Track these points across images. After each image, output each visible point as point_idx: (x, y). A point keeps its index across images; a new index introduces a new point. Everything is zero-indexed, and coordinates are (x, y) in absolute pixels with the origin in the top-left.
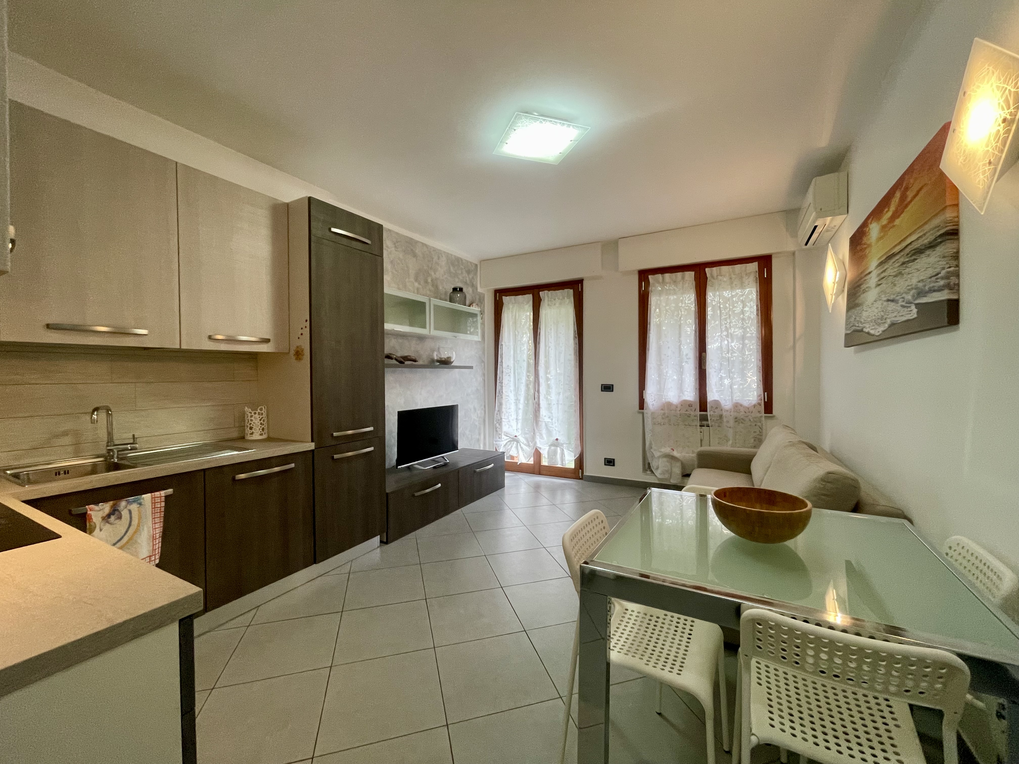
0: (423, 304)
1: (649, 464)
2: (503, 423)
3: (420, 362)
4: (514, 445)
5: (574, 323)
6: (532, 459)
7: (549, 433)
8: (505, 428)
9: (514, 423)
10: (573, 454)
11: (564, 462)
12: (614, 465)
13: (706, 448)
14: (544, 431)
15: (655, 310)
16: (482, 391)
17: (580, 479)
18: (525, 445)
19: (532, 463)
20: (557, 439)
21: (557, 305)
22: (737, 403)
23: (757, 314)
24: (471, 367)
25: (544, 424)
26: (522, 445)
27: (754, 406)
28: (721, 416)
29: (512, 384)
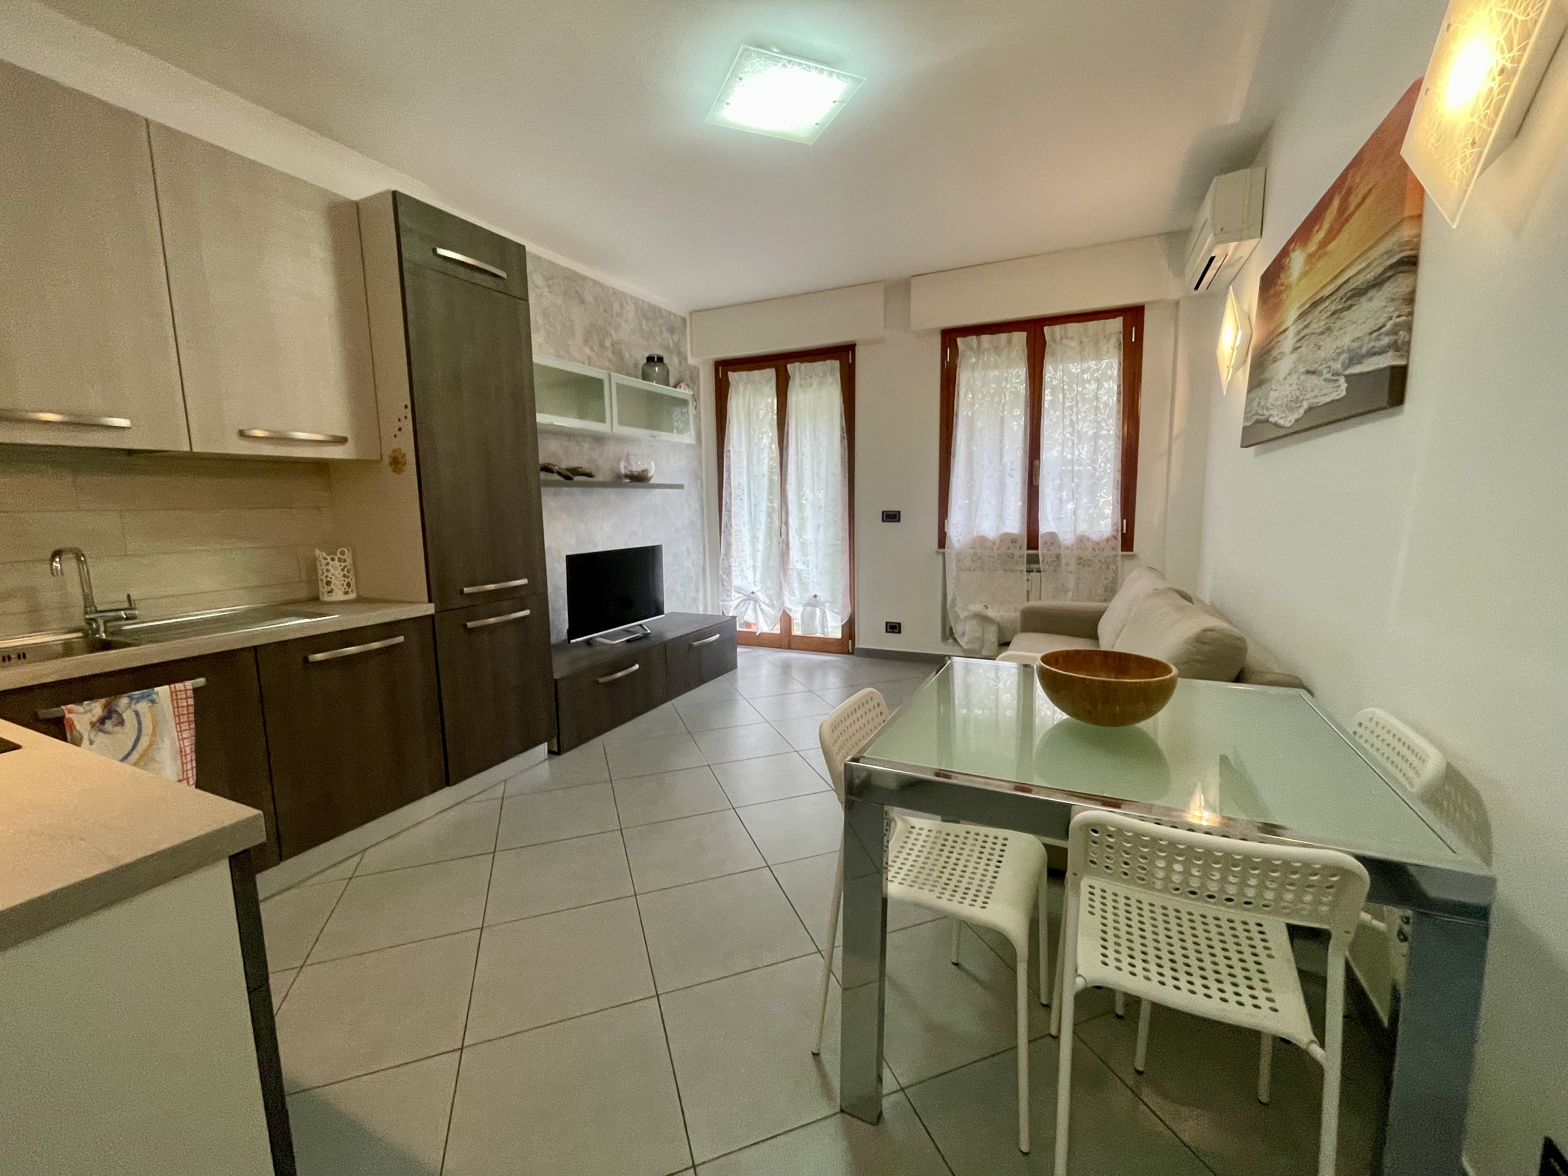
0: (600, 382)
1: (951, 629)
2: (734, 574)
3: (599, 478)
4: (751, 606)
5: (841, 415)
6: (778, 626)
7: (804, 585)
8: (736, 581)
9: (749, 574)
10: (839, 618)
11: (826, 630)
12: (899, 632)
13: (1033, 603)
14: (796, 585)
15: (966, 394)
16: (699, 525)
17: (848, 653)
18: (768, 605)
19: (778, 632)
20: (815, 596)
21: (815, 386)
22: (1082, 536)
23: (1118, 400)
24: (680, 487)
25: (795, 573)
26: (763, 606)
27: (1108, 540)
28: (1058, 556)
29: (745, 512)
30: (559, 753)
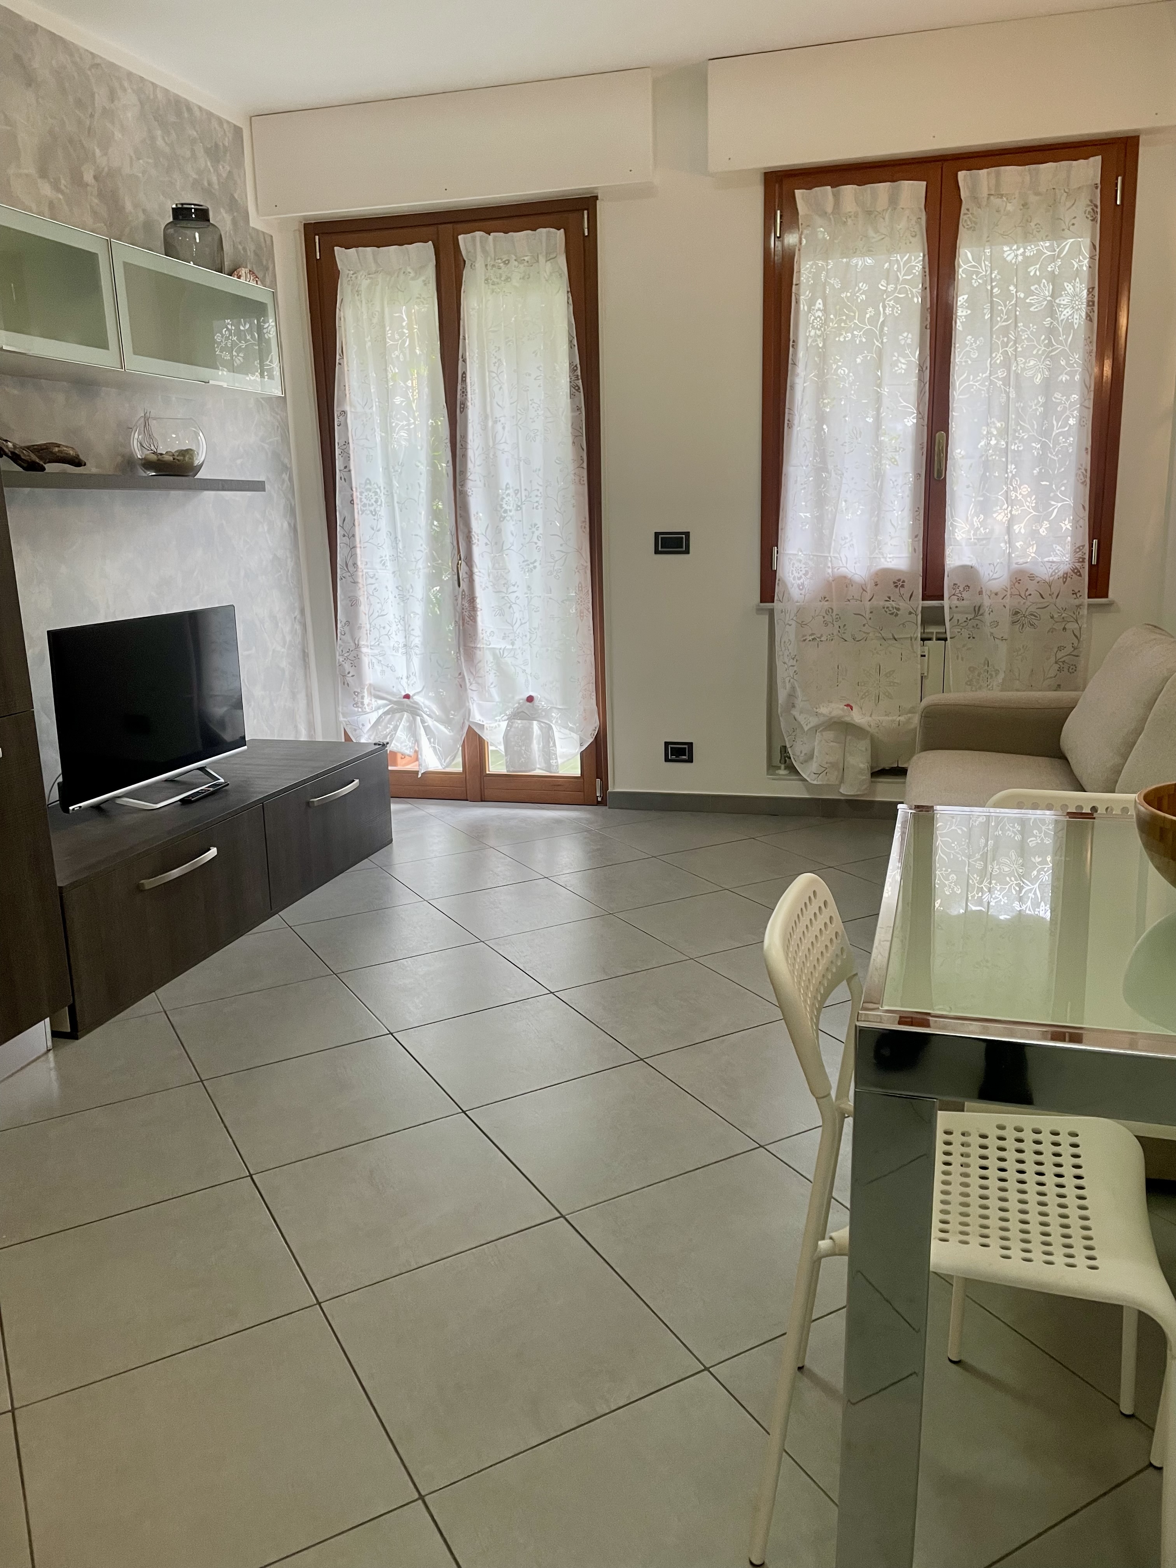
0: (87, 260)
1: (784, 749)
2: (366, 660)
3: (91, 468)
4: (404, 723)
5: (571, 342)
6: (459, 760)
7: (506, 679)
8: (372, 674)
9: (399, 661)
10: (576, 736)
11: (553, 762)
12: (690, 760)
13: (933, 698)
14: (491, 678)
15: (811, 303)
16: (290, 564)
17: (598, 803)
18: (438, 720)
19: (460, 769)
20: (530, 699)
21: (516, 281)
22: (1021, 572)
23: (1089, 318)
24: (257, 486)
25: (489, 657)
26: (430, 722)
27: (1065, 577)
28: (977, 610)
29: (383, 537)
30: (74, 1035)
